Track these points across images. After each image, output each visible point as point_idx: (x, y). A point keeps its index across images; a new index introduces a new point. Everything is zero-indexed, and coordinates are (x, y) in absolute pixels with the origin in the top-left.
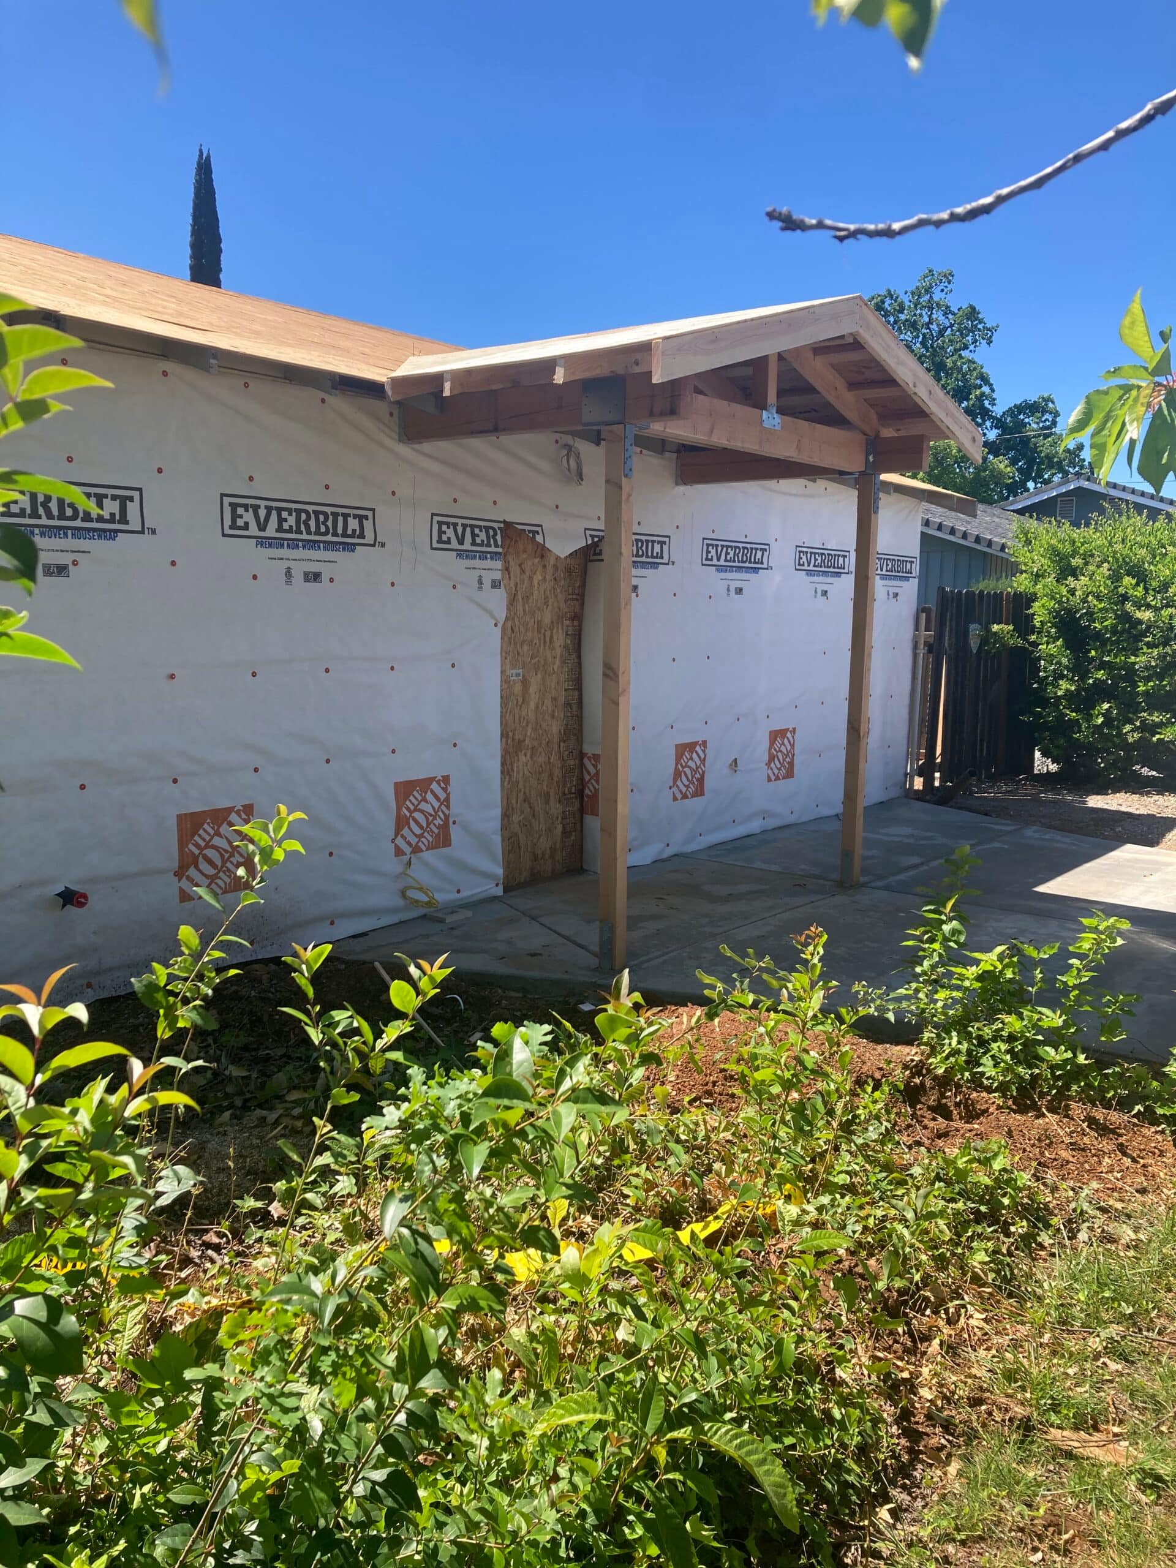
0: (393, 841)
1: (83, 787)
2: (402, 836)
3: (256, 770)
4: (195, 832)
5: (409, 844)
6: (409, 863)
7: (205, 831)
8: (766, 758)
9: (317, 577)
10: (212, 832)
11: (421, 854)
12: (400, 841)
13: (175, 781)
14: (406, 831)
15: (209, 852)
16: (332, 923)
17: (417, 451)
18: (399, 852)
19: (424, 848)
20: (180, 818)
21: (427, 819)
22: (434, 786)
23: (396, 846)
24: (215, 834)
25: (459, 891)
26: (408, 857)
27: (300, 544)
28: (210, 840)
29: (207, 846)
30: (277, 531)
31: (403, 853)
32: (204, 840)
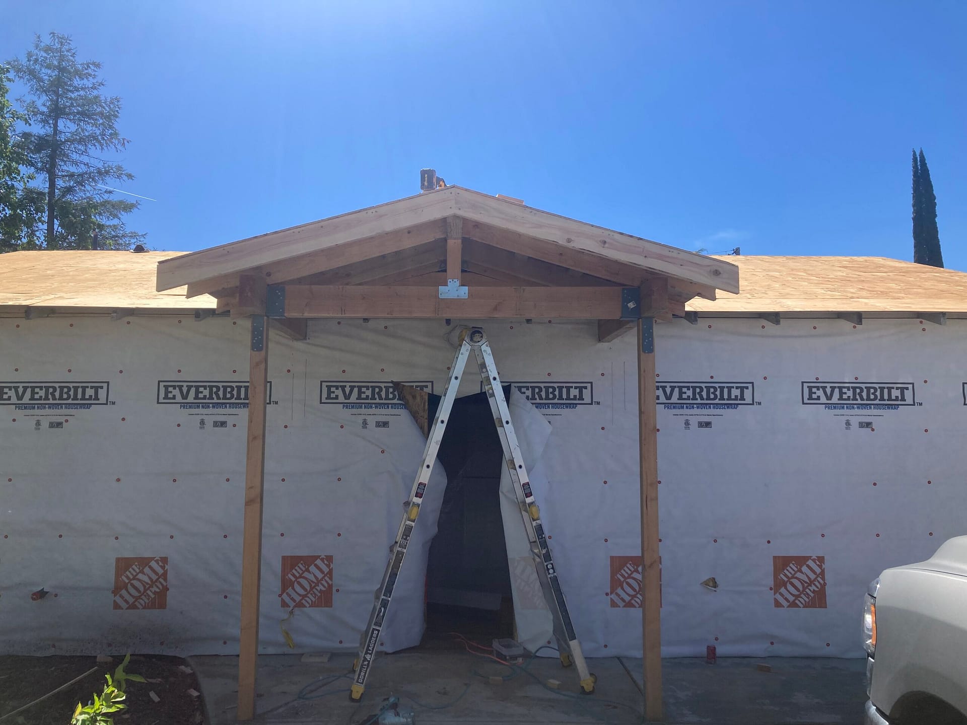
0: (280, 596)
1: (60, 536)
2: (287, 594)
3: (172, 537)
4: (127, 569)
5: (293, 600)
6: (291, 612)
7: (133, 569)
8: (770, 582)
9: (223, 424)
10: (138, 571)
11: (305, 609)
12: (285, 596)
13: (117, 538)
14: (290, 590)
15: (135, 582)
16: (225, 643)
17: (309, 344)
18: (284, 604)
19: (307, 605)
20: (118, 560)
21: (311, 585)
22: (318, 562)
23: (283, 600)
24: (140, 572)
25: (341, 642)
26: (291, 608)
27: (211, 405)
28: (136, 575)
29: (134, 578)
30: (195, 399)
31: (288, 606)
32: (132, 574)
